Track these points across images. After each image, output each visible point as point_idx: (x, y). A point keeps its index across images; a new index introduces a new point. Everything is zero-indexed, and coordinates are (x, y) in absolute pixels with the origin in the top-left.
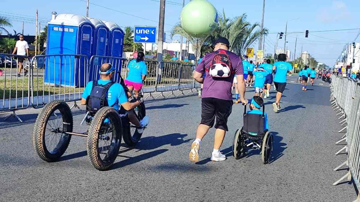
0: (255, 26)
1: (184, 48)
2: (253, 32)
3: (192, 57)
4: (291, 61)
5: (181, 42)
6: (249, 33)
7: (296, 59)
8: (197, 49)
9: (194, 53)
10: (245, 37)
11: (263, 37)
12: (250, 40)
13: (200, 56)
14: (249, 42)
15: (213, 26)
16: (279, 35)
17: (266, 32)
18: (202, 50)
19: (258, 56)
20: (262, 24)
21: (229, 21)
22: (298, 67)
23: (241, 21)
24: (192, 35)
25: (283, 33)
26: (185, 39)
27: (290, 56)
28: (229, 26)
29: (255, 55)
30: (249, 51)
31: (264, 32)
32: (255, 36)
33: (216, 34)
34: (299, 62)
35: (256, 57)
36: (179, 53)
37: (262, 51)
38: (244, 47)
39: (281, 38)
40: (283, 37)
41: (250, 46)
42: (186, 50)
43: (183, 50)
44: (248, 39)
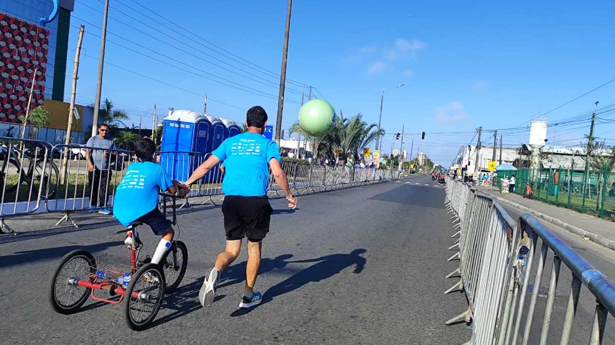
0: (372, 127)
1: (302, 146)
2: (370, 132)
3: (308, 155)
4: (408, 161)
5: (299, 140)
6: (366, 132)
7: (412, 159)
8: (314, 148)
9: (311, 151)
10: (362, 136)
11: (380, 138)
12: (367, 141)
13: (317, 154)
14: (366, 143)
15: (331, 126)
16: (396, 136)
17: (383, 133)
18: (319, 149)
19: (375, 155)
20: (380, 124)
21: (346, 121)
22: (414, 167)
23: (358, 119)
24: (310, 134)
25: (400, 134)
26: (302, 137)
27: (407, 156)
28: (347, 125)
29: (371, 154)
30: (366, 151)
31: (381, 132)
32: (372, 136)
33: (334, 133)
34: (415, 163)
35: (373, 157)
36: (297, 150)
37: (379, 151)
38: (361, 146)
39: (398, 139)
40: (400, 138)
41: (367, 146)
42: (303, 148)
43: (301, 148)
44: (365, 139)
